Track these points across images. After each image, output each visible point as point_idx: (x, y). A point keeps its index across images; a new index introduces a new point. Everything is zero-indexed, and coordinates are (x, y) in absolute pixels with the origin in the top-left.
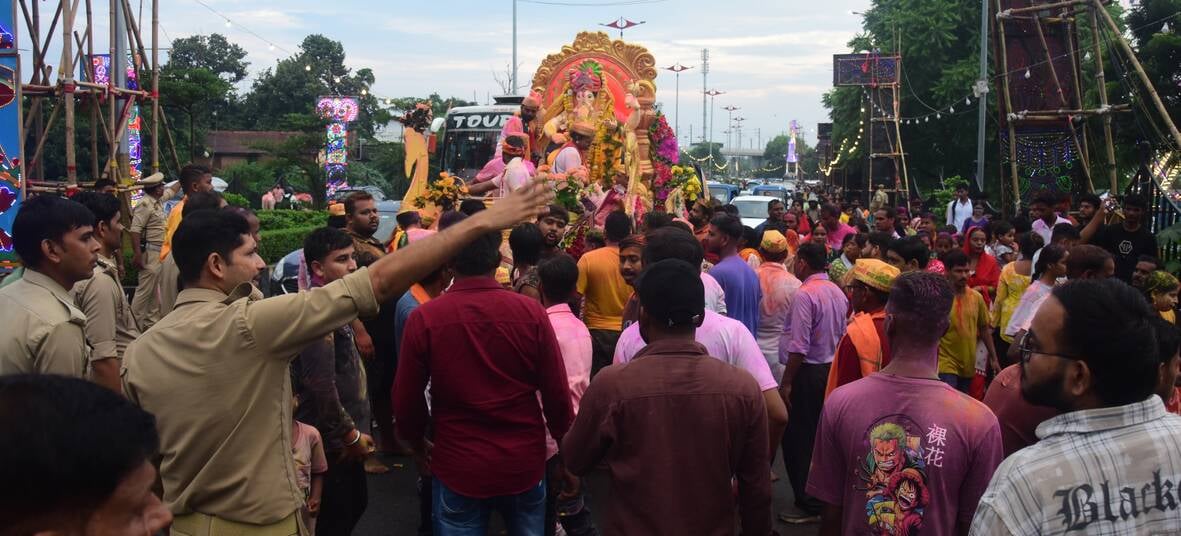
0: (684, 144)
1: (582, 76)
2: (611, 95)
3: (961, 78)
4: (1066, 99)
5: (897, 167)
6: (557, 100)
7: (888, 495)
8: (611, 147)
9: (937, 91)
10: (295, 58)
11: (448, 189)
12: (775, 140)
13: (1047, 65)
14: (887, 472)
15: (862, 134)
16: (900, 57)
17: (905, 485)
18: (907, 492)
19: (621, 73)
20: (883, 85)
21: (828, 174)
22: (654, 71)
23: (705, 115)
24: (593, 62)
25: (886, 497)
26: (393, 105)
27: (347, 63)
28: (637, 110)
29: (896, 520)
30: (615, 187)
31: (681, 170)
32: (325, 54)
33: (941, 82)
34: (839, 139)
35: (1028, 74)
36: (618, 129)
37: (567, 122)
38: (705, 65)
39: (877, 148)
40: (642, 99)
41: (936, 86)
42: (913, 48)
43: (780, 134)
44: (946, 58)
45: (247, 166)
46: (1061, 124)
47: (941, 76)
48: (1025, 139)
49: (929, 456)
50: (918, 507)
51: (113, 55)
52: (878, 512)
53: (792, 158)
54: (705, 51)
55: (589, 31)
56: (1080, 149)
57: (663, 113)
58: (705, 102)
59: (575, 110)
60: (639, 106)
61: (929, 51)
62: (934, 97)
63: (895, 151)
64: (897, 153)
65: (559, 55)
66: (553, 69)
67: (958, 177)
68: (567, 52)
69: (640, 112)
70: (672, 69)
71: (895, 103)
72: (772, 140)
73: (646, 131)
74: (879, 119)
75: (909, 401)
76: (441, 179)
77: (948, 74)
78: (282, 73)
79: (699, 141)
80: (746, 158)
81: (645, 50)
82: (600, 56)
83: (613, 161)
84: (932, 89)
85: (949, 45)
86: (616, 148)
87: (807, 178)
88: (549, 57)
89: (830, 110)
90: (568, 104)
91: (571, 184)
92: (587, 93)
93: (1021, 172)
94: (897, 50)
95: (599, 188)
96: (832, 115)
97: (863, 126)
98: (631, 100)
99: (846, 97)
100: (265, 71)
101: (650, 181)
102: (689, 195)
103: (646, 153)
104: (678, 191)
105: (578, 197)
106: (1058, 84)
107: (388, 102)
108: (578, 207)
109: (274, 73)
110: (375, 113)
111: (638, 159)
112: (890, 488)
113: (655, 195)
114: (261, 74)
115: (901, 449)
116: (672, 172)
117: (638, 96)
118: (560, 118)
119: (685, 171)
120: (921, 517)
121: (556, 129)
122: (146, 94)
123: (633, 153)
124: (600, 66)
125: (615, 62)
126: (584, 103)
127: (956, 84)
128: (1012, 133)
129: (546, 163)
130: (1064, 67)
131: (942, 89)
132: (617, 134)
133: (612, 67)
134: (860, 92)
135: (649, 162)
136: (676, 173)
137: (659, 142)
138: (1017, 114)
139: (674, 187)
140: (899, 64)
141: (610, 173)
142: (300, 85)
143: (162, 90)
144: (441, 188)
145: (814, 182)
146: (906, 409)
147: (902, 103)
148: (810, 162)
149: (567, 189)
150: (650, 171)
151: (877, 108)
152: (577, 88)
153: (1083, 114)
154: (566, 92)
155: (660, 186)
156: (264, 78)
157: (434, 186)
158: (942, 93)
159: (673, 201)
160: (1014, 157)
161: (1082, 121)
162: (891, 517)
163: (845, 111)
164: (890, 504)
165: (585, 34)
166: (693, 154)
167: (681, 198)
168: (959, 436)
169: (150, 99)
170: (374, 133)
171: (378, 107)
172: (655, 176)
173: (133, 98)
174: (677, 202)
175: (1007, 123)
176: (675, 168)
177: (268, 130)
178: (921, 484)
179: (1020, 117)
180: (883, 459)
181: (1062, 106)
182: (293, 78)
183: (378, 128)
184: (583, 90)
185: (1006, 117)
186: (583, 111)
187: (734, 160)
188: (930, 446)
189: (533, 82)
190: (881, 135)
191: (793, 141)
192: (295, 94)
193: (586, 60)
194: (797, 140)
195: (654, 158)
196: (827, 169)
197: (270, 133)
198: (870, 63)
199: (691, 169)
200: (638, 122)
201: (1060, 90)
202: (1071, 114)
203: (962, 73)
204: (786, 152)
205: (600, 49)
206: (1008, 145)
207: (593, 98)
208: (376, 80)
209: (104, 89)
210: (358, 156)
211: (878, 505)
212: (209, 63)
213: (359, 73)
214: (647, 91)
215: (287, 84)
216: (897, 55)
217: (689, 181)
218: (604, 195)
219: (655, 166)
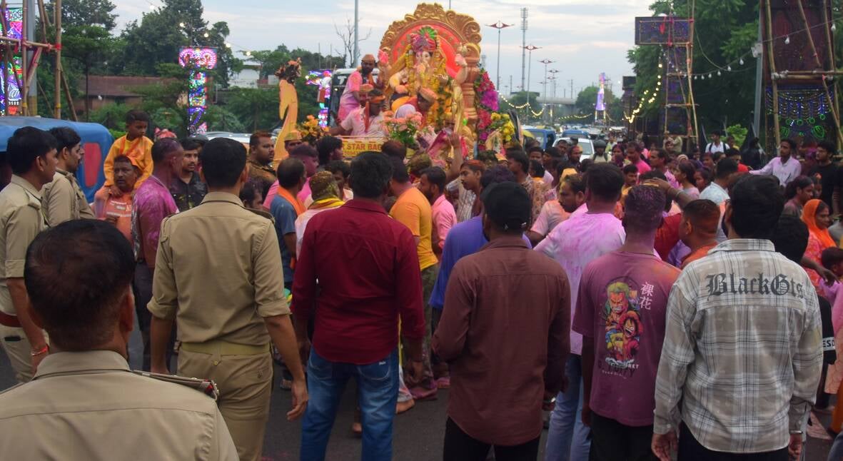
0: (503, 93)
1: (420, 40)
2: (444, 55)
3: (748, 39)
4: (821, 62)
5: (689, 116)
6: (400, 59)
7: (619, 329)
8: (443, 97)
9: (726, 49)
10: (158, 11)
11: (314, 129)
12: (586, 90)
13: (805, 33)
14: (618, 314)
15: (659, 87)
16: (693, 20)
17: (629, 322)
18: (630, 327)
19: (452, 37)
20: (677, 45)
21: (631, 121)
22: (479, 36)
23: (524, 67)
24: (430, 28)
25: (618, 330)
26: (252, 57)
27: (205, 16)
28: (464, 67)
29: (624, 345)
30: (444, 129)
31: (499, 116)
32: (186, 8)
33: (730, 42)
34: (641, 90)
35: (788, 41)
36: (448, 83)
37: (408, 76)
38: (524, 22)
39: (671, 99)
40: (469, 58)
41: (725, 45)
42: (705, 12)
43: (591, 85)
44: (734, 21)
45: (116, 107)
46: (816, 83)
47: (731, 36)
48: (786, 95)
49: (642, 303)
50: (637, 335)
51: (25, 14)
52: (613, 340)
53: (601, 106)
54: (525, 10)
55: (427, 3)
56: (831, 104)
57: (486, 69)
58: (524, 55)
59: (415, 67)
60: (466, 64)
61: (719, 15)
62: (723, 55)
63: (687, 102)
64: (689, 104)
65: (403, 22)
66: (398, 33)
67: (739, 125)
68: (408, 19)
69: (467, 69)
70: (495, 26)
71: (688, 60)
72: (583, 90)
73: (472, 84)
74: (673, 74)
75: (631, 269)
76: (308, 120)
77: (736, 35)
78: (147, 24)
79: (519, 90)
80: (560, 105)
81: (472, 19)
82: (435, 23)
83: (444, 108)
84: (722, 48)
85: (738, 10)
86: (447, 98)
87: (613, 124)
88: (394, 23)
89: (634, 65)
90: (409, 62)
91: (409, 126)
92: (425, 53)
93: (783, 123)
94: (691, 14)
95: (432, 129)
96: (636, 69)
97: (660, 80)
98: (459, 59)
99: (646, 54)
100: (131, 23)
101: (474, 125)
102: (505, 137)
103: (472, 103)
104: (497, 133)
105: (415, 136)
106: (815, 49)
107: (248, 54)
108: (414, 145)
109: (139, 24)
110: (230, 61)
111: (462, 107)
112: (620, 324)
113: (478, 136)
114: (128, 26)
115: (626, 298)
116: (492, 118)
117: (465, 55)
118: (402, 73)
119: (502, 117)
120: (639, 343)
121: (399, 82)
122: (51, 46)
123: (459, 103)
124: (436, 31)
125: (447, 28)
126: (422, 61)
127: (743, 44)
128: (775, 90)
129: (391, 109)
130: (820, 34)
131: (731, 48)
132: (448, 86)
133: (446, 32)
134: (658, 51)
135: (473, 109)
136: (494, 119)
137: (483, 93)
138: (779, 73)
139: (493, 130)
140: (692, 26)
141: (442, 118)
142: (163, 35)
143: (64, 43)
144: (308, 128)
145: (620, 128)
146: (629, 273)
147: (695, 61)
148: (616, 110)
149: (406, 130)
150: (474, 117)
151: (671, 65)
152: (417, 49)
153: (833, 74)
154: (408, 52)
155: (482, 129)
156: (130, 29)
157: (302, 126)
158: (731, 52)
159: (492, 141)
160: (776, 109)
161: (834, 80)
162: (620, 344)
163: (646, 66)
164: (620, 335)
165: (424, 5)
166: (513, 101)
167: (499, 139)
168: (662, 291)
169: (54, 51)
170: (228, 80)
171: (232, 56)
172: (478, 121)
173: (40, 50)
174: (496, 142)
175: (771, 80)
176: (494, 115)
177: (134, 75)
178: (638, 321)
179: (782, 76)
180: (615, 305)
181: (817, 67)
182: (158, 29)
183: (232, 75)
184: (422, 51)
185: (770, 76)
186: (421, 68)
187: (548, 108)
188: (643, 296)
189: (381, 43)
190: (674, 88)
191: (602, 91)
192: (158, 44)
193: (424, 26)
194: (606, 90)
195: (478, 106)
196: (631, 117)
197: (135, 78)
198: (667, 24)
199: (506, 116)
200: (466, 76)
201: (816, 54)
202: (825, 74)
203: (748, 34)
204: (596, 101)
205: (435, 18)
206: (772, 100)
207: (429, 58)
208: (231, 32)
209: (18, 43)
210: (214, 100)
211: (613, 336)
212: (82, 15)
213: (215, 25)
214: (473, 52)
215: (151, 34)
216: (691, 18)
217: (505, 125)
218: (435, 136)
219: (478, 113)
